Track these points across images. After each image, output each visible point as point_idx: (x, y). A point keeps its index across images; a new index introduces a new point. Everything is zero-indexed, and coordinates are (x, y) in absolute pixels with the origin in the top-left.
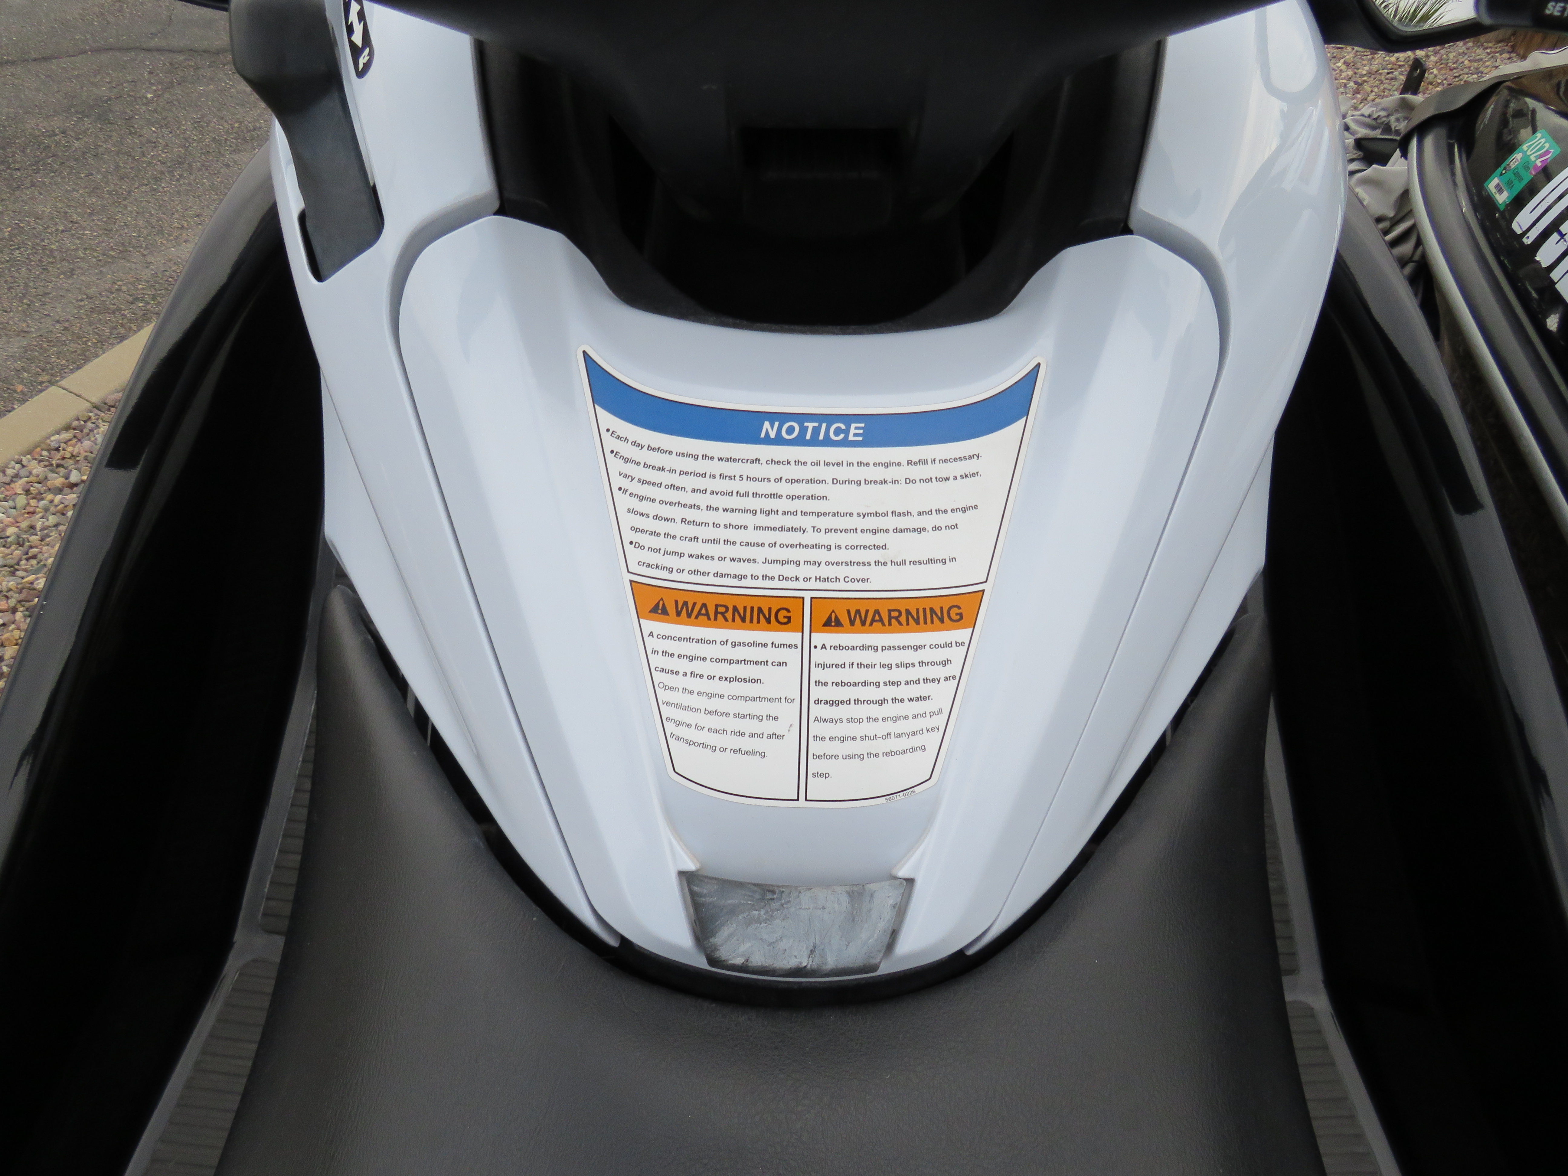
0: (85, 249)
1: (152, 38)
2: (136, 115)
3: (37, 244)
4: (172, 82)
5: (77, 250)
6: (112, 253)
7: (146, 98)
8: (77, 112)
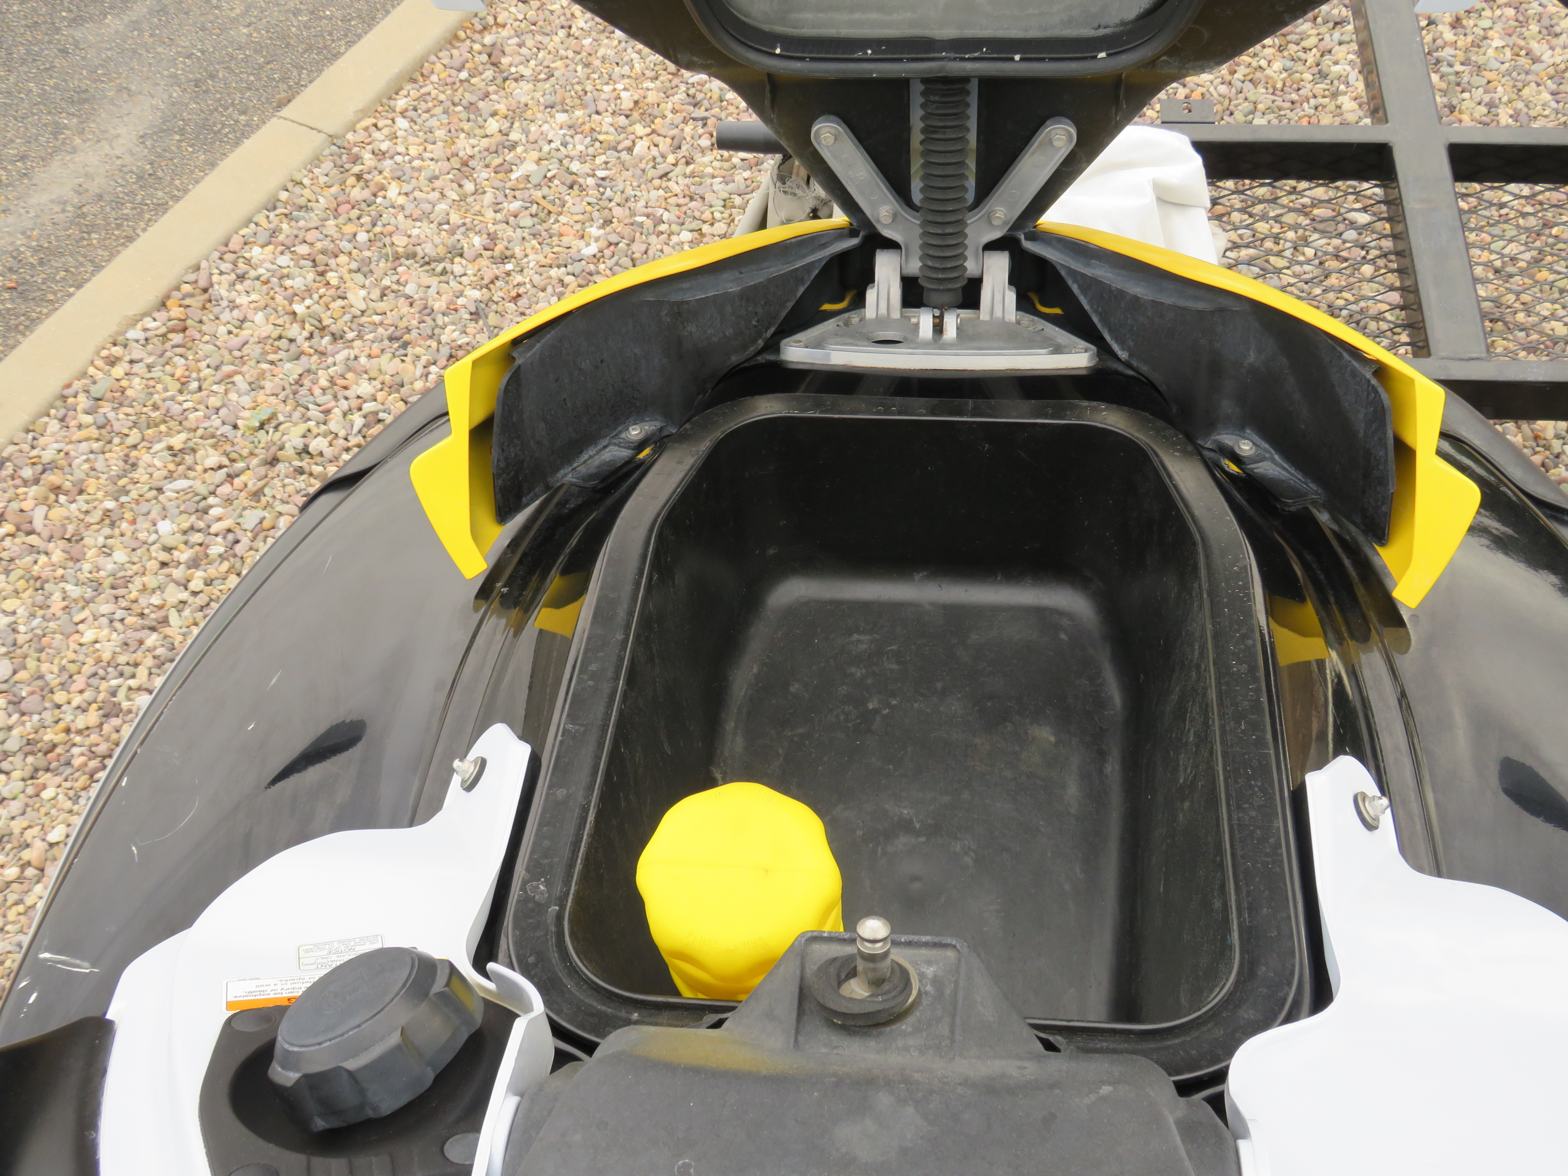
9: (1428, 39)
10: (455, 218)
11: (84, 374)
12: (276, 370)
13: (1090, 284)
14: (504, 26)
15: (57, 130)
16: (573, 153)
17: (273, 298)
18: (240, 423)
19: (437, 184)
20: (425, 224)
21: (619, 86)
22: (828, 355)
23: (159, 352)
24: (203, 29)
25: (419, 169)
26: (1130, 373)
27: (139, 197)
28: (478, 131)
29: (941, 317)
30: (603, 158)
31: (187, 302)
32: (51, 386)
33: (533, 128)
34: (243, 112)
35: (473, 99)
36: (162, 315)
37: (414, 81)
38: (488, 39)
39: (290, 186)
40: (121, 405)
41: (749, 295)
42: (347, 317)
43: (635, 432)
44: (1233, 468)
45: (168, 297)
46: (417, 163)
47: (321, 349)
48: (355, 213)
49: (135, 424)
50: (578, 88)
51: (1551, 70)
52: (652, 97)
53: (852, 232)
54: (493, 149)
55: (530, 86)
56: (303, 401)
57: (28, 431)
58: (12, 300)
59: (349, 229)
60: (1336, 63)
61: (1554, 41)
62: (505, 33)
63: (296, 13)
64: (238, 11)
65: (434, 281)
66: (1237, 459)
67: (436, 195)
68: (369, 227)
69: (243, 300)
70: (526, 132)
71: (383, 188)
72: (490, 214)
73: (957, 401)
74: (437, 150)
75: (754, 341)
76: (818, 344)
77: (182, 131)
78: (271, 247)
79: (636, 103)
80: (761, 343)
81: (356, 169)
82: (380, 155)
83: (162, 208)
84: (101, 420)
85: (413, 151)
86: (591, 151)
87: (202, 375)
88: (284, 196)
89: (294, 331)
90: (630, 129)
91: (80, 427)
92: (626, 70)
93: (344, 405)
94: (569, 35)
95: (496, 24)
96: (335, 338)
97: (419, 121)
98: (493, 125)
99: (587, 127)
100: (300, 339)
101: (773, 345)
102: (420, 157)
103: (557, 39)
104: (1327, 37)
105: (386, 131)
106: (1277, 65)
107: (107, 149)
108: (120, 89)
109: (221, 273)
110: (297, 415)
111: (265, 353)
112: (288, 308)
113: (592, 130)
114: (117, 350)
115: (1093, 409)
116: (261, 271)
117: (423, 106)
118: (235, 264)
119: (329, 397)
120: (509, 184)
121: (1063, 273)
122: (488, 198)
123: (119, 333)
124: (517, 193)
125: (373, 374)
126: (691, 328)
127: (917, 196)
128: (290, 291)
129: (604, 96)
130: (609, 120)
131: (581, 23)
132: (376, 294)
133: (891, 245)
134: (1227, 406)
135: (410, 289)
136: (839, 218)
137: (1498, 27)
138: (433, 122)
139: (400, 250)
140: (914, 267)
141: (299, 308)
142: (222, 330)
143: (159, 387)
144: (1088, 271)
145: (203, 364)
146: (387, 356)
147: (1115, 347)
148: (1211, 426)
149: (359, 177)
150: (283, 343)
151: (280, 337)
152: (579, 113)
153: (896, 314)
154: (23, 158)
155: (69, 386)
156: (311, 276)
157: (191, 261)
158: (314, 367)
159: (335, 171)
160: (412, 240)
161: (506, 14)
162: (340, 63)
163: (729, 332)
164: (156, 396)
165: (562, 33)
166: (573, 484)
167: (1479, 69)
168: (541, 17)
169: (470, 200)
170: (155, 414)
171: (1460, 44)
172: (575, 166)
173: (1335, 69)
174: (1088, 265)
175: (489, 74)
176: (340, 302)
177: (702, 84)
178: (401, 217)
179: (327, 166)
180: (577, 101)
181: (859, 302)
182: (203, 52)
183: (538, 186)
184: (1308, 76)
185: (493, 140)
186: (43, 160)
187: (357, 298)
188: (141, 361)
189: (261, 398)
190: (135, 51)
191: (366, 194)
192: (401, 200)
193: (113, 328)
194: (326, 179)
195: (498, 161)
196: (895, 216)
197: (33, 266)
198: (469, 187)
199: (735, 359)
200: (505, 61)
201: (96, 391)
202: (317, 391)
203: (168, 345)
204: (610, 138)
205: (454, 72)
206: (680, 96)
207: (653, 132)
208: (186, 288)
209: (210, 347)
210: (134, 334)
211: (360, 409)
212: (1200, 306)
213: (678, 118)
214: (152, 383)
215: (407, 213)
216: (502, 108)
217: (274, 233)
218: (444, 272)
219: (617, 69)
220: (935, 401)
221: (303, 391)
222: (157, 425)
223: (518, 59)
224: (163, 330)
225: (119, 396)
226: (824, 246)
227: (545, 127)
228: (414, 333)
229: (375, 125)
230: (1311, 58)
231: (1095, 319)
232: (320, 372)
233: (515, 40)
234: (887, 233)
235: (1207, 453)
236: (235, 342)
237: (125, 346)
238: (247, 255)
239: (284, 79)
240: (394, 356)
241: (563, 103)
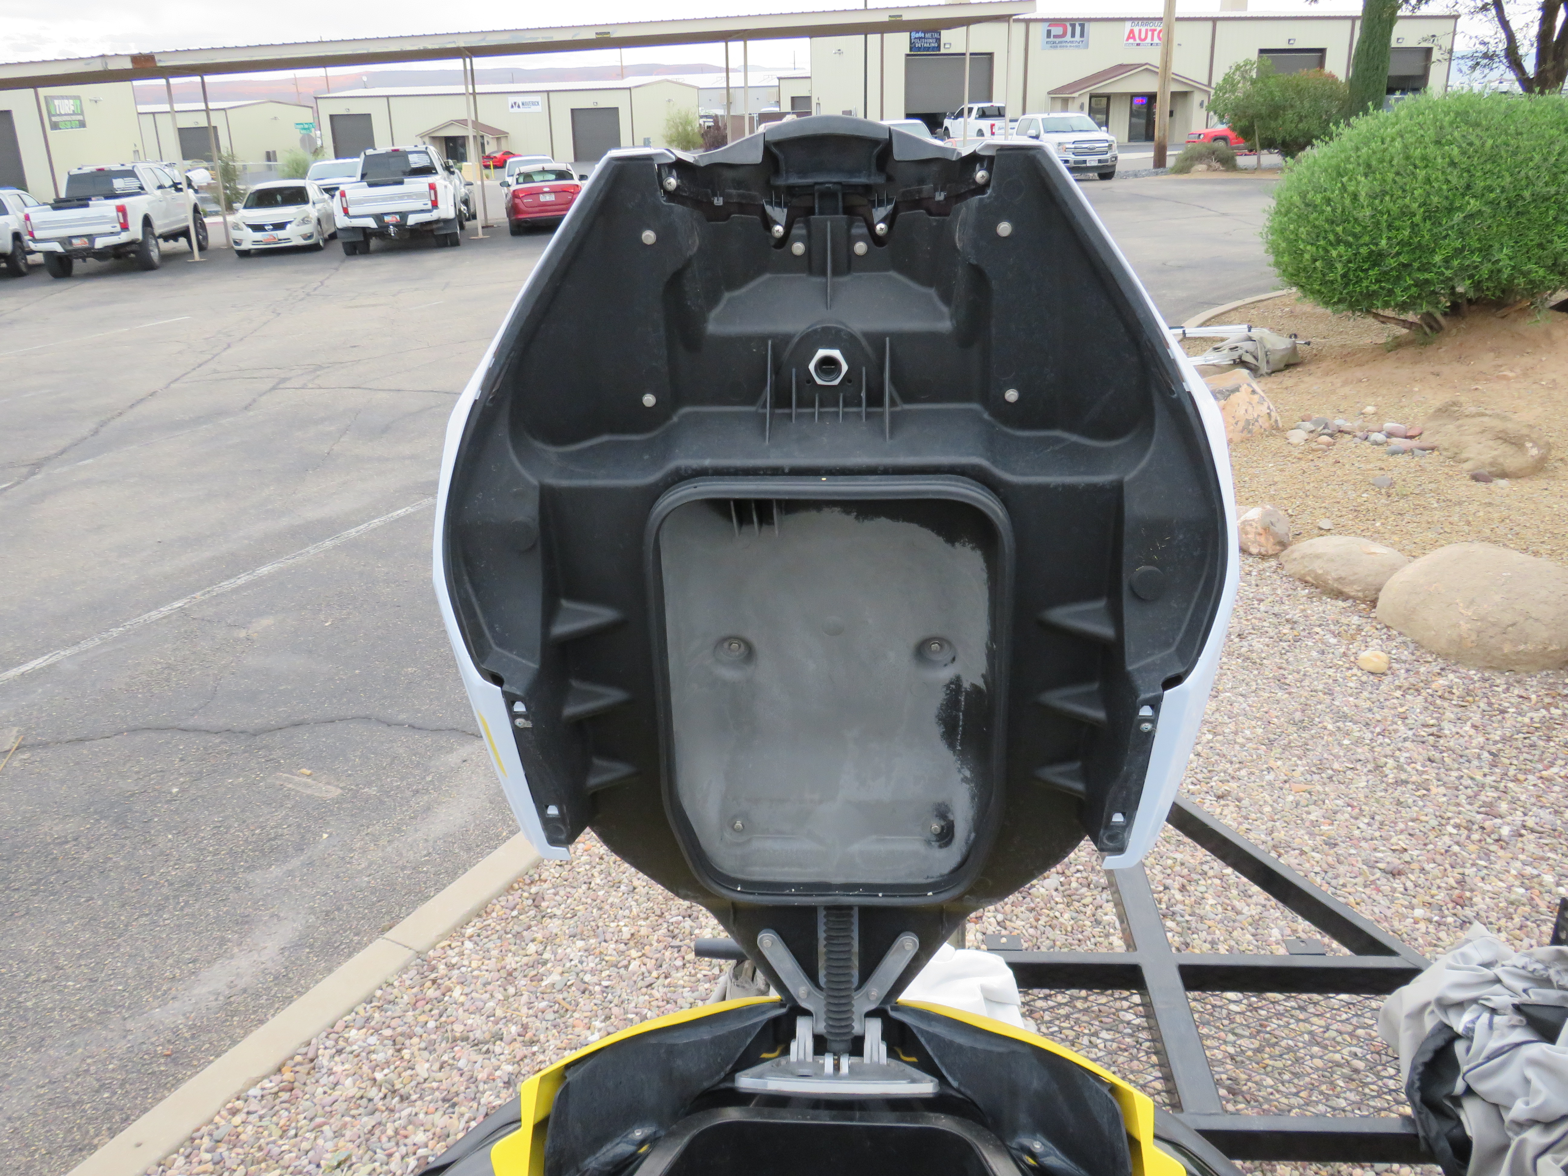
0: (63, 1009)
1: (193, 715)
2: (156, 816)
3: (13, 1000)
4: (201, 772)
5: (53, 1009)
6: (90, 1015)
7: (171, 793)
8: (95, 812)
9: (1165, 898)
10: (499, 1013)
11: (211, 1121)
12: (356, 1122)
13: (932, 1038)
14: (545, 881)
15: (223, 941)
16: (586, 969)
17: (360, 1068)
18: (322, 1163)
19: (489, 987)
20: (477, 1016)
21: (622, 923)
22: (766, 1084)
23: (270, 1106)
24: (337, 877)
25: (477, 977)
26: (960, 1096)
27: (273, 992)
28: (521, 952)
29: (839, 1060)
30: (607, 972)
31: (297, 1068)
32: (186, 1129)
33: (560, 951)
34: (356, 934)
35: (520, 929)
36: (277, 1078)
37: (479, 916)
38: (534, 890)
39: (384, 986)
40: (235, 1146)
41: (717, 1042)
42: (414, 1083)
43: (638, 1134)
44: (1031, 1161)
45: (284, 1065)
46: (476, 973)
47: (392, 1106)
48: (429, 1007)
49: (242, 1162)
50: (593, 924)
51: (1250, 920)
52: (644, 931)
53: (782, 1005)
54: (531, 964)
55: (560, 922)
56: (372, 1146)
57: (159, 1165)
58: (166, 1064)
59: (422, 1019)
60: (1106, 914)
61: (1249, 900)
62: (545, 886)
63: (403, 868)
64: (363, 866)
65: (479, 1058)
66: (1033, 1155)
67: (488, 995)
68: (437, 1017)
69: (338, 1069)
70: (555, 953)
71: (450, 990)
72: (524, 1010)
73: (849, 1113)
74: (491, 964)
75: (718, 1073)
76: (760, 1076)
77: (311, 946)
78: (364, 1030)
79: (632, 935)
80: (722, 1074)
81: (433, 976)
82: (451, 967)
83: (288, 1000)
84: (217, 1158)
85: (474, 964)
86: (599, 967)
87: (299, 1125)
88: (379, 993)
89: (373, 1093)
90: (627, 953)
91: (200, 1162)
92: (627, 913)
93: (403, 1150)
94: (589, 888)
95: (540, 880)
96: (402, 1099)
97: (481, 944)
98: (532, 948)
99: (597, 951)
100: (377, 1099)
101: (731, 1076)
102: (479, 968)
103: (580, 891)
104: (1098, 897)
105: (456, 950)
106: (1067, 916)
107: (256, 957)
108: (272, 916)
109: (326, 1048)
110: (366, 1157)
111: (348, 1109)
112: (371, 1075)
113: (601, 953)
114: (239, 1104)
115: (936, 1118)
116: (355, 1047)
117: (484, 933)
118: (336, 1041)
119: (393, 1143)
120: (540, 989)
121: (915, 1031)
122: (524, 999)
123: (242, 1091)
124: (545, 996)
125: (427, 1128)
126: (679, 1062)
127: (822, 980)
128: (374, 1063)
129: (610, 930)
130: (613, 946)
131: (598, 881)
132: (436, 1066)
133: (807, 1013)
134: (1023, 1118)
135: (461, 1064)
136: (774, 995)
137: (1211, 891)
138: (491, 945)
139: (458, 1035)
140: (821, 1028)
141: (379, 1076)
142: (320, 1090)
143: (266, 1133)
144: (930, 1029)
145: (302, 1116)
146: (440, 1113)
147: (950, 1079)
148: (1014, 1132)
149: (434, 981)
150: (364, 1102)
151: (362, 1097)
152: (592, 941)
153: (810, 1057)
154: (194, 961)
155: (198, 1130)
156: (391, 1052)
157: (306, 1039)
158: (384, 1121)
159: (418, 977)
160: (467, 1028)
161: (547, 873)
162: (431, 902)
163: (703, 1066)
164: (262, 1141)
165: (584, 887)
166: (595, 1169)
167: (1202, 918)
168: (571, 875)
169: (511, 1000)
170: (259, 1155)
171: (1187, 902)
172: (587, 978)
173: (1105, 918)
174: (930, 1025)
175: (532, 913)
176: (409, 1072)
177: (679, 923)
178: (461, 1010)
179: (413, 973)
180: (592, 933)
181: (786, 1051)
182: (335, 893)
183: (560, 991)
184: (1088, 923)
185: (531, 958)
186: (209, 962)
187: (422, 1069)
188: (256, 1112)
189: (341, 1143)
190: (287, 890)
191: (438, 993)
192: (462, 999)
193: (239, 1087)
194: (410, 982)
195: (534, 973)
196: (809, 994)
197: (186, 1040)
198: (511, 990)
199: (706, 1084)
200: (544, 904)
201: (217, 1134)
202: (384, 1139)
203: (278, 1101)
204: (613, 958)
205: (508, 911)
206: (663, 931)
207: (643, 955)
208: (298, 1058)
209: (309, 1103)
210: (255, 1091)
211: (415, 1154)
212: (1001, 1049)
213: (661, 946)
214: (261, 1130)
215: (466, 1007)
216: (539, 936)
217: (368, 1020)
218: (488, 1051)
219: (621, 912)
220: (834, 1113)
221: (374, 1139)
222: (259, 1163)
223: (553, 903)
224: (276, 1089)
225: (234, 1140)
226: (764, 1013)
227: (568, 950)
228: (462, 1096)
229: (450, 946)
230: (1089, 910)
231: (936, 1061)
232: (388, 1125)
233: (552, 891)
234: (804, 1005)
235: (1014, 1152)
236: (328, 1099)
237: (246, 1101)
238: (346, 1035)
239: (388, 912)
240: (444, 1113)
241: (582, 933)
